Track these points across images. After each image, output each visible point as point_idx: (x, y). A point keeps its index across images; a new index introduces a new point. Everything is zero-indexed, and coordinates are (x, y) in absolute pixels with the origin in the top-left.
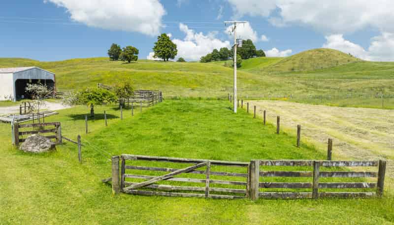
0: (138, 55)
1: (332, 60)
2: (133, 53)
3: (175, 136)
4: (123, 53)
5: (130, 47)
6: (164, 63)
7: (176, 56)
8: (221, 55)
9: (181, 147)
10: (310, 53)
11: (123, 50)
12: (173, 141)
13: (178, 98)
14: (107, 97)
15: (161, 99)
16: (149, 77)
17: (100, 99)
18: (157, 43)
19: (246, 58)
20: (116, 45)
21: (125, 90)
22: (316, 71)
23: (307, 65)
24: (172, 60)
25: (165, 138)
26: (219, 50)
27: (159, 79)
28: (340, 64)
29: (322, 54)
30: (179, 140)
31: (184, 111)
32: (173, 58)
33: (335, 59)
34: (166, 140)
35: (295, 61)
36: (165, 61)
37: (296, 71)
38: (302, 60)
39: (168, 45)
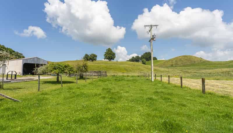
0: (97, 58)
1: (192, 61)
2: (94, 57)
3: (113, 93)
4: (90, 57)
5: (93, 54)
6: (109, 62)
7: (115, 59)
8: (136, 59)
9: (118, 105)
10: (180, 58)
11: (89, 55)
12: (111, 98)
13: (116, 76)
14: (67, 68)
15: (106, 76)
16: (101, 67)
17: (62, 69)
18: (105, 53)
19: (148, 61)
20: (87, 55)
21: (83, 67)
22: (184, 66)
23: (179, 63)
24: (113, 61)
25: (103, 95)
26: (135, 57)
27: (106, 68)
28: (196, 62)
29: (186, 58)
30: (116, 97)
31: (119, 80)
32: (113, 59)
33: (194, 60)
34: (104, 98)
35: (173, 61)
36: (109, 61)
37: (174, 66)
38: (176, 61)
39: (111, 53)
